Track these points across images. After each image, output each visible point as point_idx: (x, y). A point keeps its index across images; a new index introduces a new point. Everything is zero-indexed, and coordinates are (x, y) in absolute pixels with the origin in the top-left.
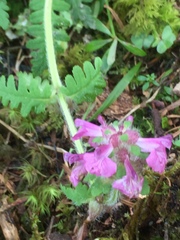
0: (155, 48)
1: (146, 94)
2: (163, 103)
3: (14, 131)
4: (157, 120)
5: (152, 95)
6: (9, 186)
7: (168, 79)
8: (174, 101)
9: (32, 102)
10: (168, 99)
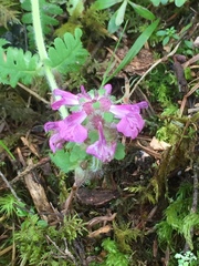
0: (174, 3)
1: (167, 49)
2: (184, 57)
3: (35, 94)
4: (179, 72)
5: (172, 49)
6: (33, 149)
7: (188, 34)
8: (196, 54)
9: (19, 74)
10: (190, 52)
